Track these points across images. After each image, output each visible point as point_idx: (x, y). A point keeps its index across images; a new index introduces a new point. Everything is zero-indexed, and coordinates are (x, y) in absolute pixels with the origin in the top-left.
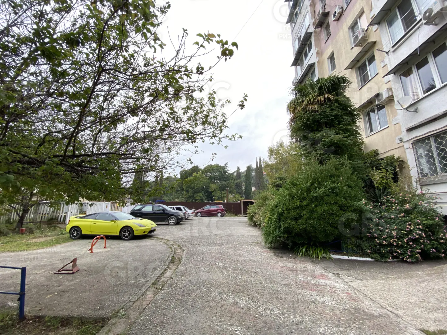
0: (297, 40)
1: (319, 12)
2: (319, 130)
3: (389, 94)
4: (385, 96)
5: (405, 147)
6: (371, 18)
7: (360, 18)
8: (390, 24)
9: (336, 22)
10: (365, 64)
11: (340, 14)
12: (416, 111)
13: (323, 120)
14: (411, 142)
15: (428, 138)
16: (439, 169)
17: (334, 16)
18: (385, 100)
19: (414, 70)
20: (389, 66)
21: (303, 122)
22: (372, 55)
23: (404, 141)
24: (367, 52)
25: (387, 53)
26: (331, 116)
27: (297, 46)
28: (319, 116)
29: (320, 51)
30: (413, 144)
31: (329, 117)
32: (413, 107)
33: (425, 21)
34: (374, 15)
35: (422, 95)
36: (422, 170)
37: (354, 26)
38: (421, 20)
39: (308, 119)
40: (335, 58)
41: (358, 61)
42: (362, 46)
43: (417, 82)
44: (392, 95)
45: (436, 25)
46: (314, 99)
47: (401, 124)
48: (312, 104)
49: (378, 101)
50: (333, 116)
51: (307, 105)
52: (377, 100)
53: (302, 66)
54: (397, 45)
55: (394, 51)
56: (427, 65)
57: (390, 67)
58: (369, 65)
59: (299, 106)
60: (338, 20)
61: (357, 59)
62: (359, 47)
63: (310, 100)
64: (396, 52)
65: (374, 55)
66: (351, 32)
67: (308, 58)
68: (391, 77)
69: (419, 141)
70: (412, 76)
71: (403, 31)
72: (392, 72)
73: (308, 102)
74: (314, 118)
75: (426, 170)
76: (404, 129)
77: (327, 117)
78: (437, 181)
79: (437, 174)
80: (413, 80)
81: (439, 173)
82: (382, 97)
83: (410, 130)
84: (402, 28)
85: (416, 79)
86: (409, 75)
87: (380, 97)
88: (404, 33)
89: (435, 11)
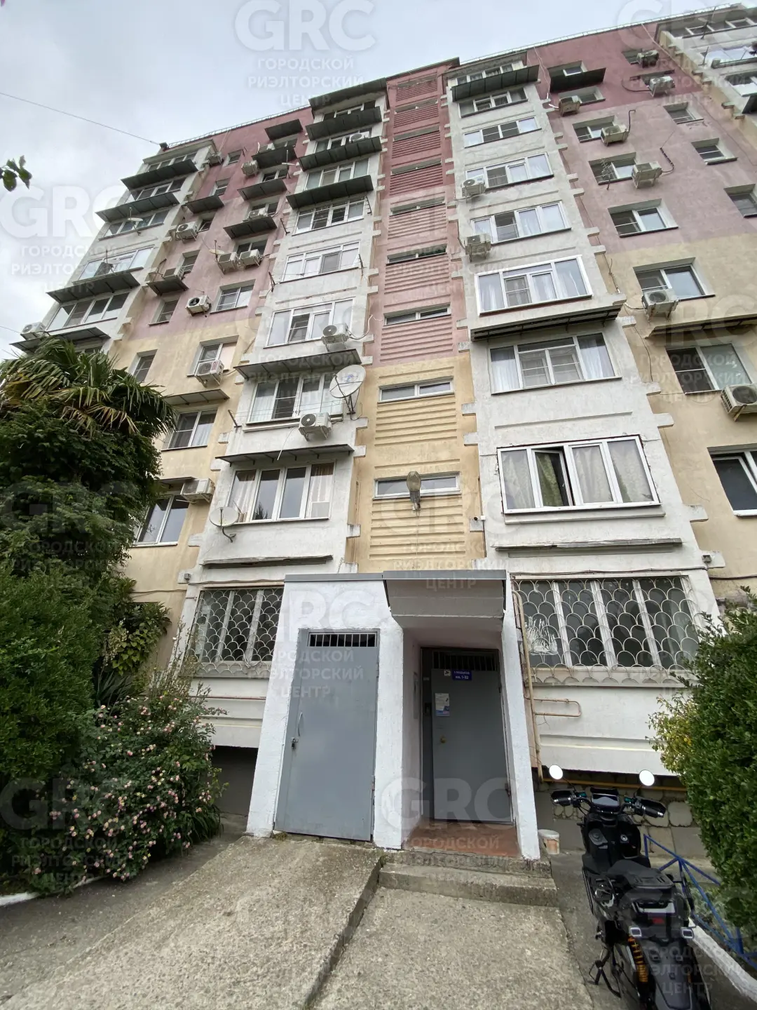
0: (98, 264)
1: (173, 270)
2: (62, 479)
3: (207, 490)
4: (201, 488)
5: (188, 594)
6: (242, 362)
7: (225, 345)
8: (261, 392)
9: (187, 314)
10: (195, 417)
11: (201, 310)
12: (232, 539)
13: (87, 462)
14: (200, 588)
15: (227, 591)
16: (219, 651)
17: (192, 303)
18: (195, 496)
19: (258, 476)
20: (229, 447)
21: (30, 434)
22: (213, 412)
23: (191, 582)
24: (208, 401)
25: (237, 427)
26: (110, 464)
27: (90, 273)
28: (83, 448)
29: (132, 327)
30: (203, 594)
31: (104, 465)
32: (231, 531)
33: (302, 426)
34: (248, 361)
35: (249, 519)
36: (194, 646)
37: (210, 347)
38: (297, 420)
39: (51, 436)
40: (153, 365)
41: (188, 404)
42: (205, 386)
43: (252, 497)
44: (211, 496)
45: (308, 440)
46: (94, 403)
47: (201, 550)
48: (84, 409)
49: (186, 490)
50: (113, 467)
51: (70, 403)
52: (186, 488)
53: (72, 317)
54: (255, 427)
55: (247, 432)
56: (274, 481)
57: (231, 451)
58: (200, 423)
59: (46, 388)
60: (194, 314)
61: (188, 399)
62: (200, 384)
63: (84, 397)
64: (247, 435)
65: (215, 415)
66: (201, 351)
67: (98, 317)
68: (224, 465)
69: (212, 592)
70: (250, 482)
71: (270, 416)
72: (229, 459)
73: (76, 396)
74: (68, 444)
75: (200, 648)
76: (201, 561)
77: (101, 460)
78: (209, 673)
79: (213, 661)
80: (248, 490)
81: (217, 659)
82: (195, 489)
83: (210, 566)
84: (271, 412)
85: (254, 491)
86: (247, 480)
87: (191, 487)
88: (269, 419)
89: (317, 424)
